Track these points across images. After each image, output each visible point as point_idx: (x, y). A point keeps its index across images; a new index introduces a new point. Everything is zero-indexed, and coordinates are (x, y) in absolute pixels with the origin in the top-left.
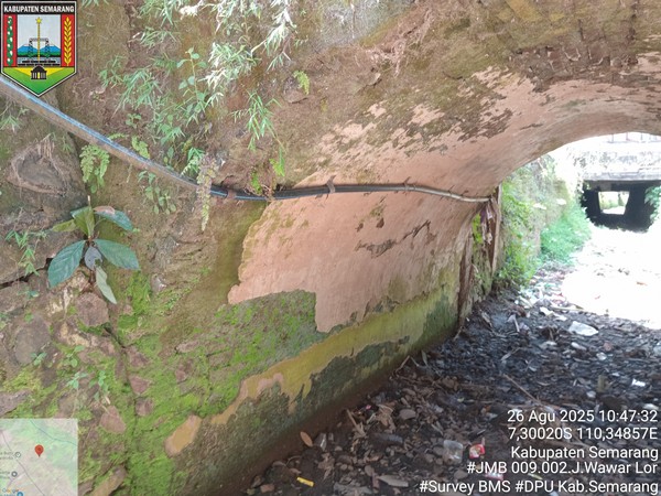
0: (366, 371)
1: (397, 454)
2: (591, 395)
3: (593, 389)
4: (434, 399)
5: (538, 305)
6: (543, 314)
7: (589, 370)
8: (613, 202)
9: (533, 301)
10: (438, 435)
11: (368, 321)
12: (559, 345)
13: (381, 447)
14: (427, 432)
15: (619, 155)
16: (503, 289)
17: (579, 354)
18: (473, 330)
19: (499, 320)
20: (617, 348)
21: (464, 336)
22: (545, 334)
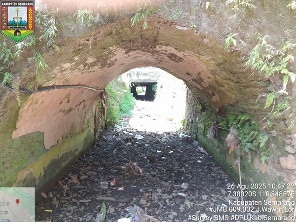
0: (64, 164)
1: (83, 192)
2: (146, 158)
3: (146, 156)
4: (92, 170)
5: (122, 131)
6: (124, 133)
7: (143, 150)
8: (141, 90)
9: (120, 129)
10: (97, 182)
11: (63, 143)
12: (132, 144)
13: (76, 191)
14: (93, 182)
15: (143, 73)
16: (109, 126)
17: (139, 145)
18: (100, 143)
19: (109, 138)
20: (151, 141)
21: (98, 145)
22: (127, 140)
